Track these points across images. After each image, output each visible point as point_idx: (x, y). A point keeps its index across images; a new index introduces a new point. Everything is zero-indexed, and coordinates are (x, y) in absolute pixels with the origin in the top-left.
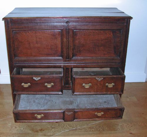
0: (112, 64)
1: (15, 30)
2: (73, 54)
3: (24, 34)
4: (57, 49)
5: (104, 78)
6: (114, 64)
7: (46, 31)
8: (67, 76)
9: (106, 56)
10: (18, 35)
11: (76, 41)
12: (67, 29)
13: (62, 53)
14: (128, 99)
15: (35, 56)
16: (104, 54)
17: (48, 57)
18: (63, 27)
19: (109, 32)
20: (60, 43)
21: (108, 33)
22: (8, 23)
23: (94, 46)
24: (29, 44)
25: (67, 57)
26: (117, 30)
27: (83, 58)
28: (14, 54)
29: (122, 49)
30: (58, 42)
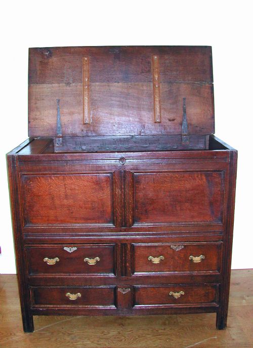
0: (208, 234)
1: (26, 173)
2: (133, 217)
3: (43, 181)
4: (104, 209)
5: (185, 246)
6: (211, 235)
7: (83, 176)
8: (124, 258)
9: (195, 220)
10: (31, 182)
11: (140, 194)
12: (121, 172)
13: (113, 216)
14: (244, 301)
15: (62, 222)
16: (193, 217)
17: (88, 223)
18: (114, 167)
19: (199, 176)
20: (109, 197)
21: (197, 178)
22: (13, 162)
23: (172, 203)
24: (52, 199)
25: (122, 224)
26: (215, 171)
27: (152, 224)
28: (25, 219)
29: (225, 206)
30: (106, 194)
